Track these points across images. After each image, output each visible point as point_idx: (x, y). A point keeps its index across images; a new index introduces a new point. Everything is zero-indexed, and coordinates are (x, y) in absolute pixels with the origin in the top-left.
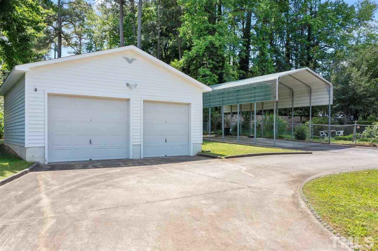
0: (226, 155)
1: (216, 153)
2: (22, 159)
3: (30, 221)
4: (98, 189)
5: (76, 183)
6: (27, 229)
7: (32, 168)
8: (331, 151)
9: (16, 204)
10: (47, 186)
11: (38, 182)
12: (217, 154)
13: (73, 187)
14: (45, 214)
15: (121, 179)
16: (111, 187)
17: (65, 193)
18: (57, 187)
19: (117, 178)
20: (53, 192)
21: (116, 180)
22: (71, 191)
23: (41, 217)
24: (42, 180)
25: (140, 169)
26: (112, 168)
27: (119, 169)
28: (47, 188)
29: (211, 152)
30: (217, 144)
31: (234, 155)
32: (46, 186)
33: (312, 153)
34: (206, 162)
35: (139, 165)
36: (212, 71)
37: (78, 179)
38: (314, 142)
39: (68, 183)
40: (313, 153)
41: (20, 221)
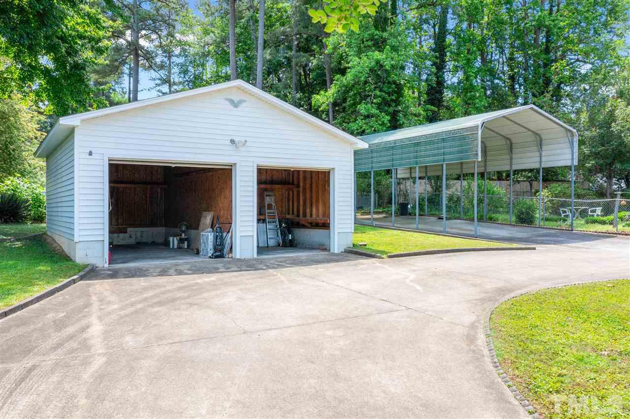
0: (390, 253)
1: (375, 248)
2: (71, 260)
3: (69, 359)
4: (175, 310)
5: (146, 299)
6: (65, 371)
7: (84, 275)
8: (569, 245)
9: (54, 333)
10: (102, 305)
11: (90, 298)
12: (377, 250)
13: (139, 306)
14: (93, 350)
15: (214, 293)
16: (196, 307)
17: (127, 316)
18: (116, 306)
19: (208, 291)
20: (109, 313)
21: (206, 295)
22: (136, 312)
23: (86, 354)
24: (95, 294)
25: (247, 277)
26: (205, 274)
27: (215, 277)
28: (102, 307)
29: (367, 247)
30: (382, 231)
31: (403, 251)
32: (100, 303)
33: (534, 249)
34: (355, 265)
35: (248, 269)
36: (380, 109)
37: (150, 294)
38: (546, 228)
39: (133, 299)
40: (537, 248)
41: (57, 359)
